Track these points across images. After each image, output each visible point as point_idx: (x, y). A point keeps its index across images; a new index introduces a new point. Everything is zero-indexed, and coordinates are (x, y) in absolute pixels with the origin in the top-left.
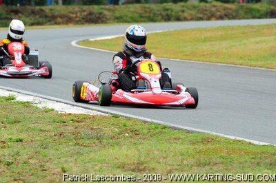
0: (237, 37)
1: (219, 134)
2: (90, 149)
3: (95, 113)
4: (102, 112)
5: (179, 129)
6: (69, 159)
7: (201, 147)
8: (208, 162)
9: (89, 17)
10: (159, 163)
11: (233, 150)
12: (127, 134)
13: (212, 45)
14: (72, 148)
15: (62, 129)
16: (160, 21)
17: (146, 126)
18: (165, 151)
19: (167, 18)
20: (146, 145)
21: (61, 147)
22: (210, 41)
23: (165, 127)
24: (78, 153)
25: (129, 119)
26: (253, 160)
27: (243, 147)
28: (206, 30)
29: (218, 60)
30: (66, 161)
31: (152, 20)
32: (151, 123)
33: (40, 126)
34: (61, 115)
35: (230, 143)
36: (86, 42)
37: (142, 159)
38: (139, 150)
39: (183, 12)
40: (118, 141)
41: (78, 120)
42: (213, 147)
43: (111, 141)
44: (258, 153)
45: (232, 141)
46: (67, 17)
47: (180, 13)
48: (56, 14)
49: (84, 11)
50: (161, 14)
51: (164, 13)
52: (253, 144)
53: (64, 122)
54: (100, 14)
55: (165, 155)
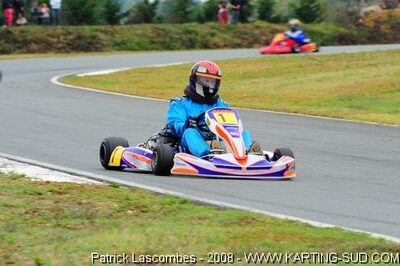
0: (289, 72)
2: (77, 232)
3: (84, 181)
4: (93, 179)
5: (206, 204)
6: (47, 247)
7: (237, 230)
9: (78, 42)
11: (283, 236)
12: (130, 212)
13: (253, 83)
14: (51, 230)
15: (36, 204)
16: (179, 49)
17: (159, 199)
18: (185, 236)
19: (189, 44)
20: (157, 228)
21: (35, 229)
22: (251, 77)
23: (185, 202)
24: (60, 238)
25: (133, 189)
26: (312, 249)
27: (297, 230)
28: (246, 62)
29: (262, 105)
30: (41, 250)
31: (168, 47)
32: (165, 195)
33: (4, 199)
34: (36, 183)
35: (279, 225)
36: (73, 79)
37: (152, 247)
38: (147, 235)
39: (213, 35)
40: (117, 221)
41: (60, 190)
42: (254, 229)
43: (107, 221)
44: (319, 239)
45: (281, 222)
46: (44, 42)
47: (209, 37)
48: (29, 37)
49: (70, 34)
50: (180, 39)
51: (185, 38)
52: (311, 226)
53: (40, 194)
54: (94, 37)
55: (184, 242)
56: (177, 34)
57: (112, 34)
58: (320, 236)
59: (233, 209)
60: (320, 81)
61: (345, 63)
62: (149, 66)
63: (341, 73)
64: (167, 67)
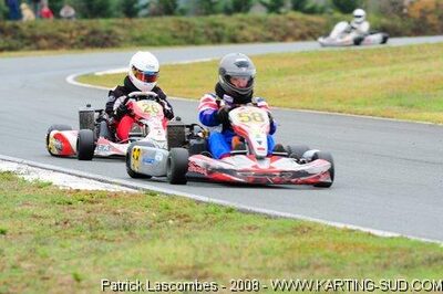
0: (330, 68)
1: (318, 220)
3: (118, 189)
4: (126, 186)
5: (254, 213)
6: (83, 261)
7: (291, 240)
8: (306, 263)
9: (92, 38)
10: (229, 266)
11: (345, 246)
12: (171, 222)
13: (291, 80)
14: (87, 243)
15: (66, 215)
16: (204, 44)
17: (202, 208)
18: (236, 248)
19: (215, 38)
20: (204, 239)
21: (69, 242)
22: (286, 74)
23: (231, 210)
24: (97, 251)
25: (173, 197)
26: (377, 261)
27: (359, 239)
28: (280, 57)
29: (302, 104)
30: (79, 264)
31: (192, 42)
32: (208, 204)
33: (32, 210)
34: (64, 191)
35: (339, 235)
36: (90, 78)
37: (201, 260)
38: (194, 246)
39: (241, 28)
40: (159, 232)
41: (91, 199)
42: (312, 239)
43: (147, 232)
44: (384, 249)
45: (340, 232)
46: (56, 37)
47: (237, 31)
48: (38, 33)
49: (83, 28)
50: (206, 33)
51: (211, 32)
52: (373, 236)
53: (70, 204)
54: (109, 32)
55: (236, 254)
56: (202, 27)
57: (130, 28)
58: (385, 246)
59: (285, 218)
60: (365, 77)
61: (391, 57)
62: (174, 63)
63: (387, 68)
64: (194, 64)
